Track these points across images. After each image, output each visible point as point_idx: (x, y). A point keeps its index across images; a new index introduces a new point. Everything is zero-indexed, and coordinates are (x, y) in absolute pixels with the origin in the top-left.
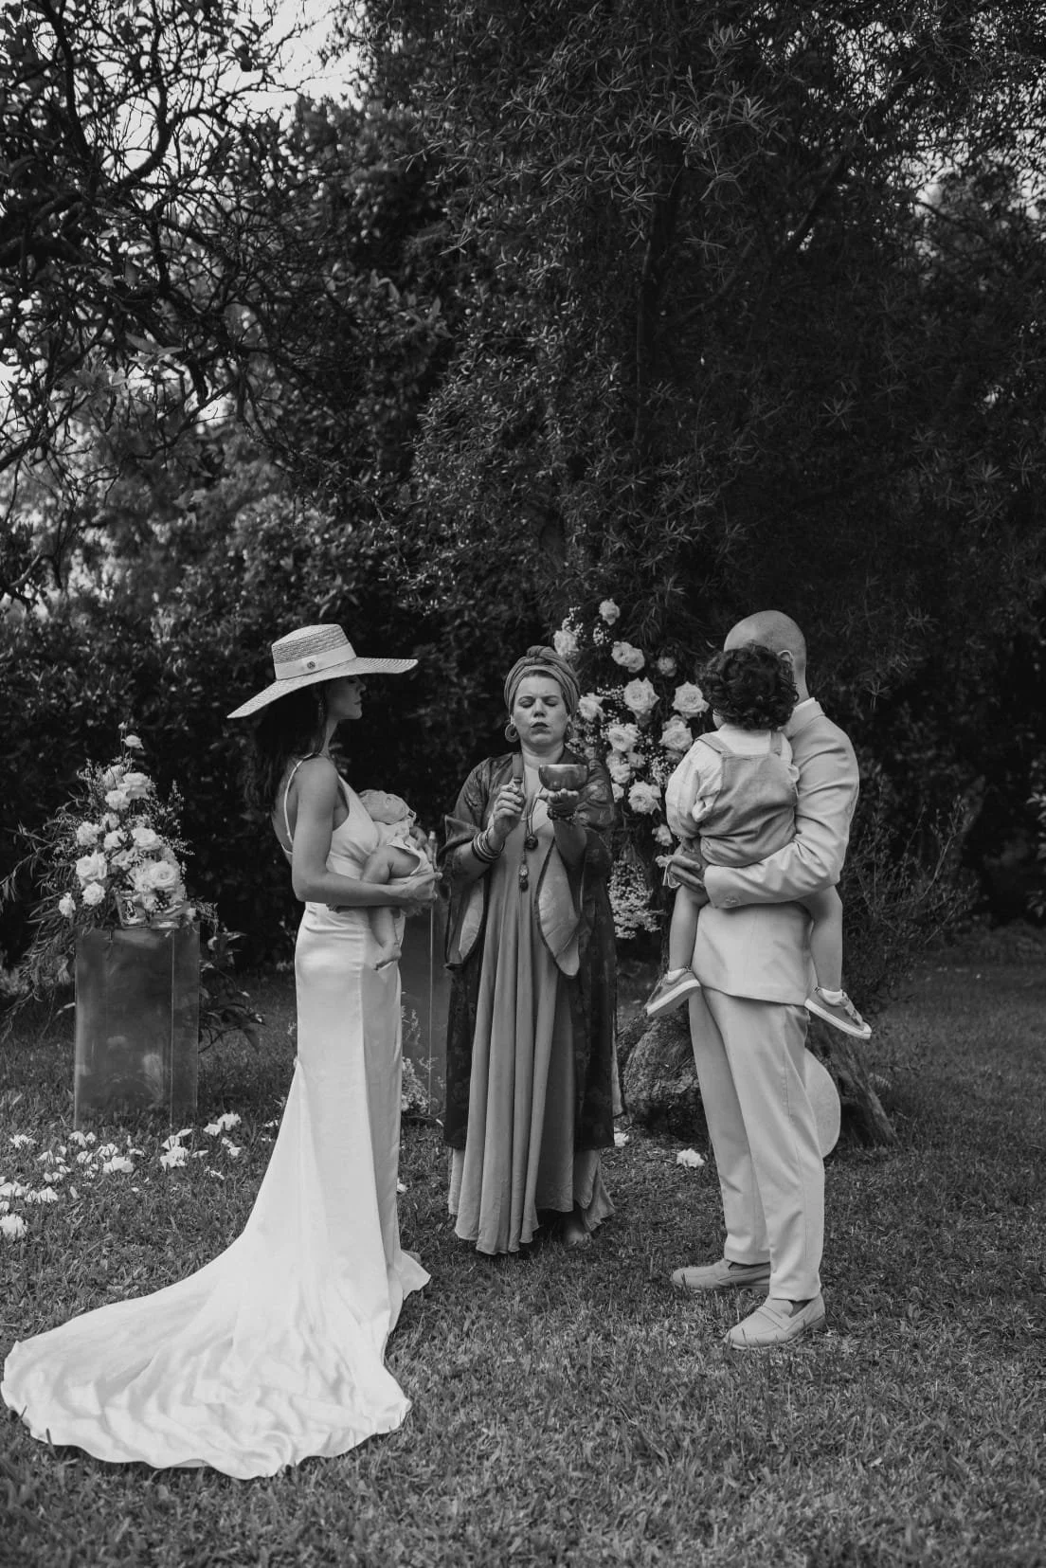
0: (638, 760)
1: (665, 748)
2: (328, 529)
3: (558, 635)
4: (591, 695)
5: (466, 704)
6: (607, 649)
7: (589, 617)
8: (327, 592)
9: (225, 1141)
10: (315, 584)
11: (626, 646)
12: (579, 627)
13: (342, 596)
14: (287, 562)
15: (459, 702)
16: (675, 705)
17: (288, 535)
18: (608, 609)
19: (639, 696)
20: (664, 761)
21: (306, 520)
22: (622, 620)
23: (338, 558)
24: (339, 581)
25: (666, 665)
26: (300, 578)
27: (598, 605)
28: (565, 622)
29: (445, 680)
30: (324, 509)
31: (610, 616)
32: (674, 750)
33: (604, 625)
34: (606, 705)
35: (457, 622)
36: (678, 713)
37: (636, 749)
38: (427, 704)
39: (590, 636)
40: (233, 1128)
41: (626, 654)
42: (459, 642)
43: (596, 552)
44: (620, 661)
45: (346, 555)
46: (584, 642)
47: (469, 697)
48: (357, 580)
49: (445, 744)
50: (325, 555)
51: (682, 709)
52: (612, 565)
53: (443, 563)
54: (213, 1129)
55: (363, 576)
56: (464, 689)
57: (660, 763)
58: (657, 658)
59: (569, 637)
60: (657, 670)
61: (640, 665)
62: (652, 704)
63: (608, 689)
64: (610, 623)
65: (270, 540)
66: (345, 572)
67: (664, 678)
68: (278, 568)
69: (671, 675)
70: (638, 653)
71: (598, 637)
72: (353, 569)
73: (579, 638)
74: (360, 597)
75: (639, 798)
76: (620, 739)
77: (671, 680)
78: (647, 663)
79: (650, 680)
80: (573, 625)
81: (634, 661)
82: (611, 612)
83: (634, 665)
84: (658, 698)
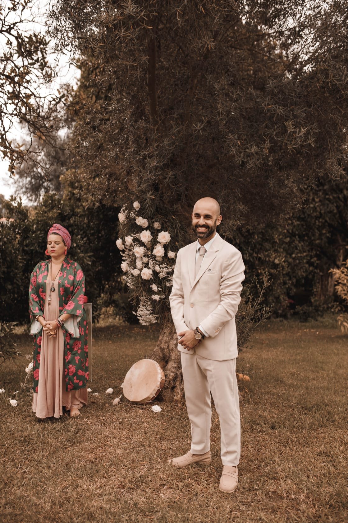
0: (145, 260)
1: (154, 255)
3: (120, 215)
4: (129, 237)
6: (135, 219)
7: (130, 208)
11: (140, 218)
12: (126, 211)
16: (158, 240)
18: (136, 205)
19: (145, 236)
20: (154, 260)
22: (141, 209)
25: (157, 225)
27: (133, 203)
28: (122, 210)
31: (138, 207)
32: (158, 256)
33: (135, 211)
34: (135, 240)
36: (160, 243)
37: (144, 256)
39: (130, 215)
41: (141, 221)
44: (138, 224)
46: (128, 217)
51: (160, 241)
57: (152, 261)
58: (153, 222)
59: (123, 215)
60: (153, 228)
61: (146, 225)
62: (150, 239)
63: (135, 234)
64: (137, 210)
67: (155, 230)
69: (158, 228)
70: (145, 221)
71: (132, 215)
73: (127, 216)
75: (144, 274)
76: (138, 253)
77: (158, 230)
78: (149, 224)
79: (150, 231)
80: (124, 211)
81: (144, 224)
82: (137, 206)
83: (144, 225)
84: (152, 237)
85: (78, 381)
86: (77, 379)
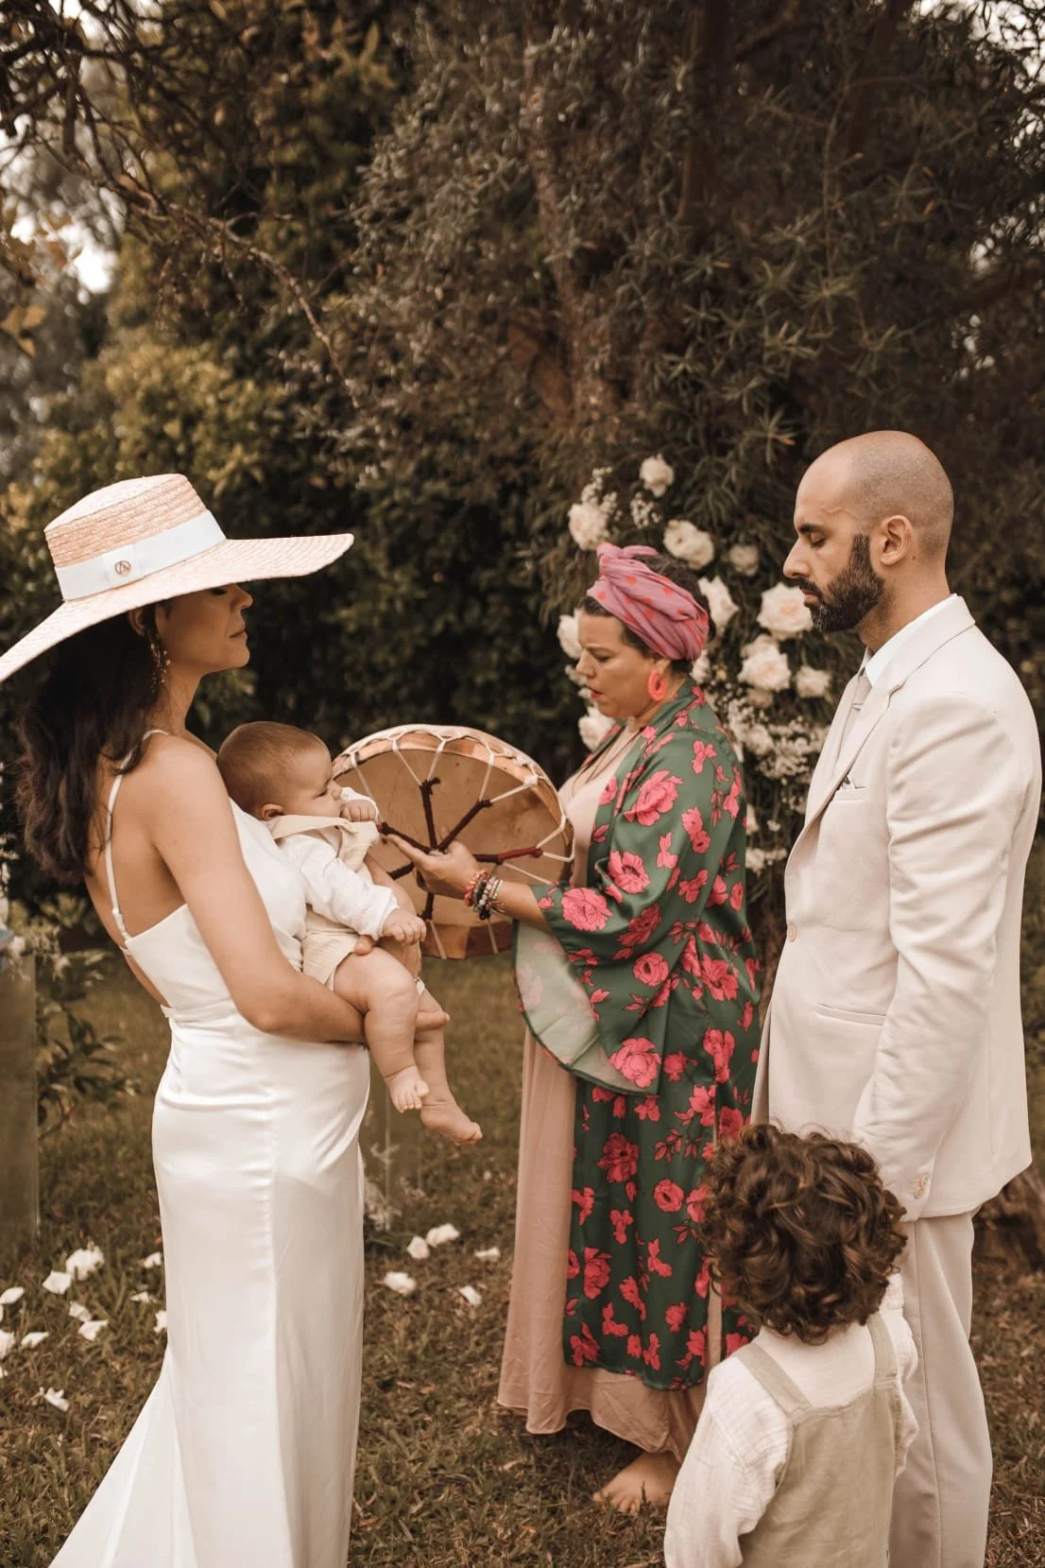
1: (746, 686)
2: (224, 384)
3: (575, 511)
5: (399, 605)
6: (658, 532)
7: (624, 482)
8: (223, 464)
9: (77, 1310)
10: (208, 455)
11: (686, 529)
12: (611, 498)
13: (243, 471)
14: (173, 428)
15: (391, 601)
16: (763, 619)
17: (173, 395)
18: (654, 471)
20: (746, 705)
21: (195, 379)
22: (674, 489)
23: (236, 422)
24: (238, 450)
25: (744, 557)
26: (191, 449)
27: (637, 465)
28: (588, 491)
29: (370, 573)
30: (219, 362)
31: (660, 482)
32: (761, 690)
33: (648, 496)
35: (386, 503)
36: (766, 631)
38: (348, 604)
39: (628, 511)
40: (91, 1276)
41: (686, 540)
42: (389, 526)
43: (621, 388)
44: (679, 550)
45: (247, 418)
46: (620, 521)
47: (403, 596)
48: (262, 450)
49: (370, 653)
50: (221, 419)
51: (772, 626)
52: (659, 405)
53: (384, 415)
54: (58, 1282)
55: (268, 446)
56: (396, 585)
57: (741, 709)
58: (729, 546)
59: (595, 514)
60: (730, 565)
61: (706, 557)
64: (658, 492)
65: (152, 402)
66: (246, 439)
67: (741, 577)
68: (162, 436)
69: (751, 572)
70: (703, 539)
71: (641, 514)
72: (255, 437)
73: (612, 516)
74: (267, 473)
77: (752, 580)
78: (718, 552)
79: (724, 581)
80: (600, 496)
81: (698, 553)
82: (659, 476)
83: (698, 558)
84: (735, 608)
85: (620, 1330)
86: (616, 1319)
